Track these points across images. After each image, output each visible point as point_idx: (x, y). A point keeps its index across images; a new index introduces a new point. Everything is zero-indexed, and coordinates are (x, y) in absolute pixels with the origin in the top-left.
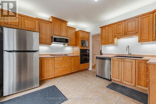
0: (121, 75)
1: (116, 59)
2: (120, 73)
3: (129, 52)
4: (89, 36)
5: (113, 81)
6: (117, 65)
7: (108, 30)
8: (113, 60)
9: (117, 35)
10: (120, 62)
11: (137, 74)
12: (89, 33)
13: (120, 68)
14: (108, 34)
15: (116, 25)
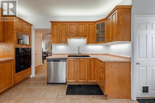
0: (76, 75)
1: (72, 59)
2: (76, 73)
3: (79, 52)
4: (30, 29)
5: (68, 84)
6: (73, 66)
7: (61, 27)
8: (69, 61)
9: (70, 34)
10: (76, 62)
11: (89, 70)
12: (31, 25)
13: (76, 68)
14: (60, 31)
15: (69, 23)
